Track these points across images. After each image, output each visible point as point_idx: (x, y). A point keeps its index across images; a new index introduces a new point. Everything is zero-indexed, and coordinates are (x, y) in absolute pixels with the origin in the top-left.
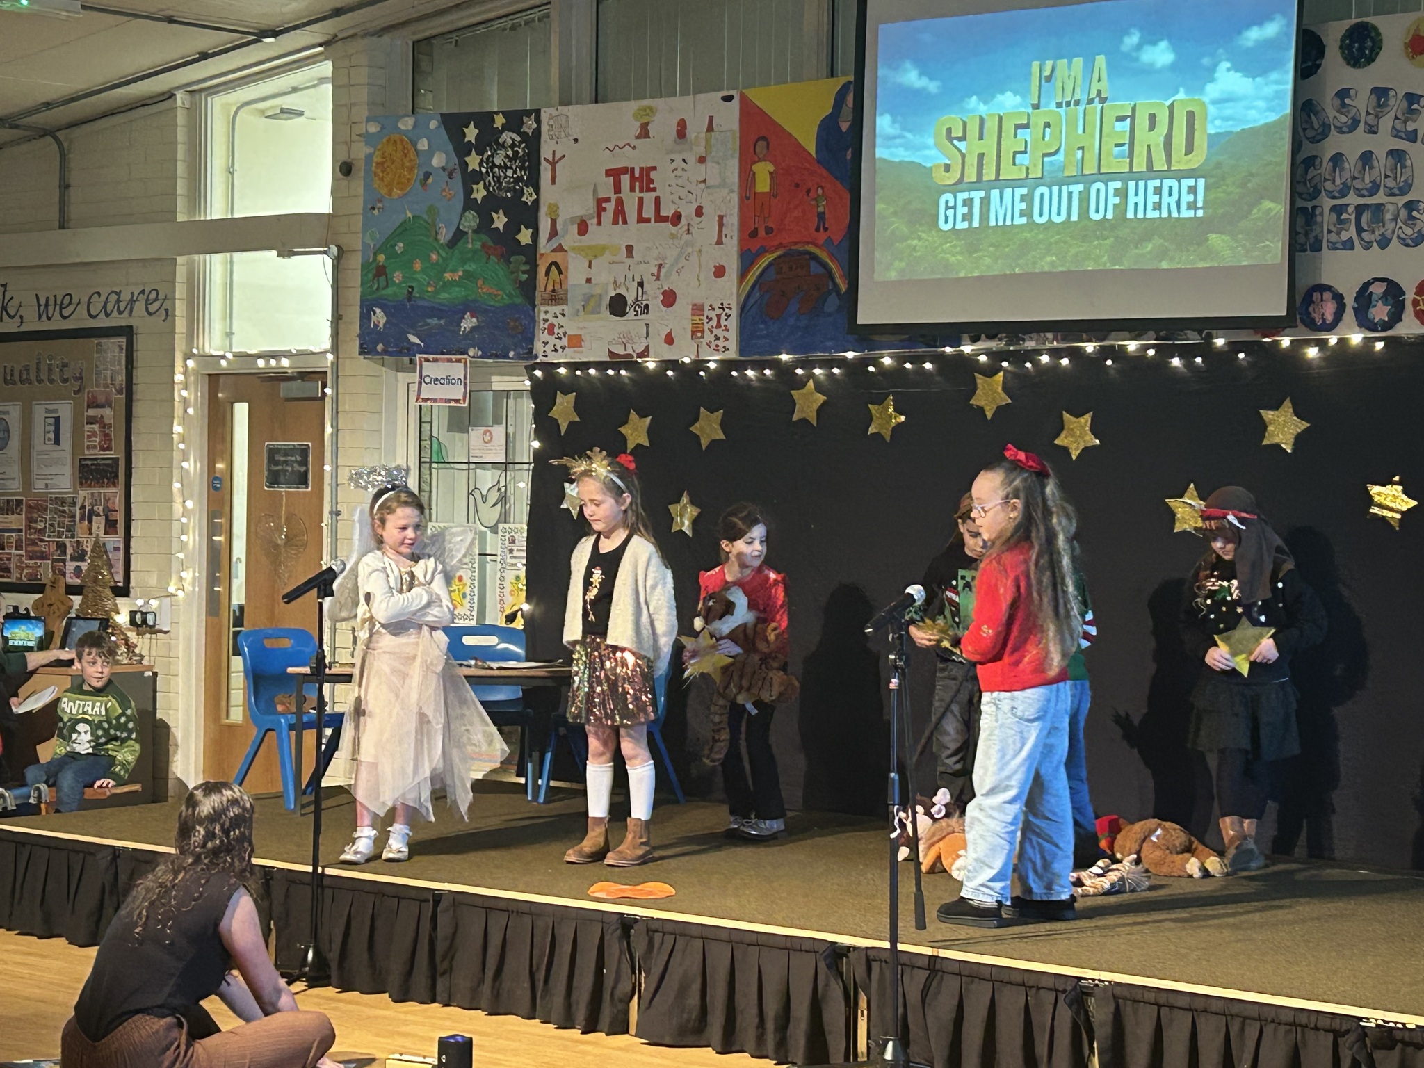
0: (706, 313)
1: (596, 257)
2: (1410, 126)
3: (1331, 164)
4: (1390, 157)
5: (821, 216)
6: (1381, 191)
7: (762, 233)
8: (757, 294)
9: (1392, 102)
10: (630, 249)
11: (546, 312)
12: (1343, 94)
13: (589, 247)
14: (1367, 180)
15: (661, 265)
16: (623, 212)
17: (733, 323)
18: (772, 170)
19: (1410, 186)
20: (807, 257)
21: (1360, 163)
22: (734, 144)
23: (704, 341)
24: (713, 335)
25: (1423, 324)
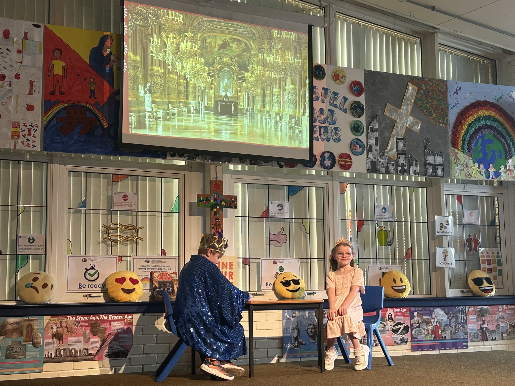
0: (21, 127)
2: (335, 103)
4: (329, 112)
5: (93, 92)
6: (327, 122)
7: (58, 93)
9: (329, 93)
14: (322, 118)
17: (38, 134)
18: (63, 65)
19: (336, 122)
20: (85, 109)
21: (320, 111)
22: (41, 48)
23: (20, 141)
24: (26, 138)
25: (342, 168)
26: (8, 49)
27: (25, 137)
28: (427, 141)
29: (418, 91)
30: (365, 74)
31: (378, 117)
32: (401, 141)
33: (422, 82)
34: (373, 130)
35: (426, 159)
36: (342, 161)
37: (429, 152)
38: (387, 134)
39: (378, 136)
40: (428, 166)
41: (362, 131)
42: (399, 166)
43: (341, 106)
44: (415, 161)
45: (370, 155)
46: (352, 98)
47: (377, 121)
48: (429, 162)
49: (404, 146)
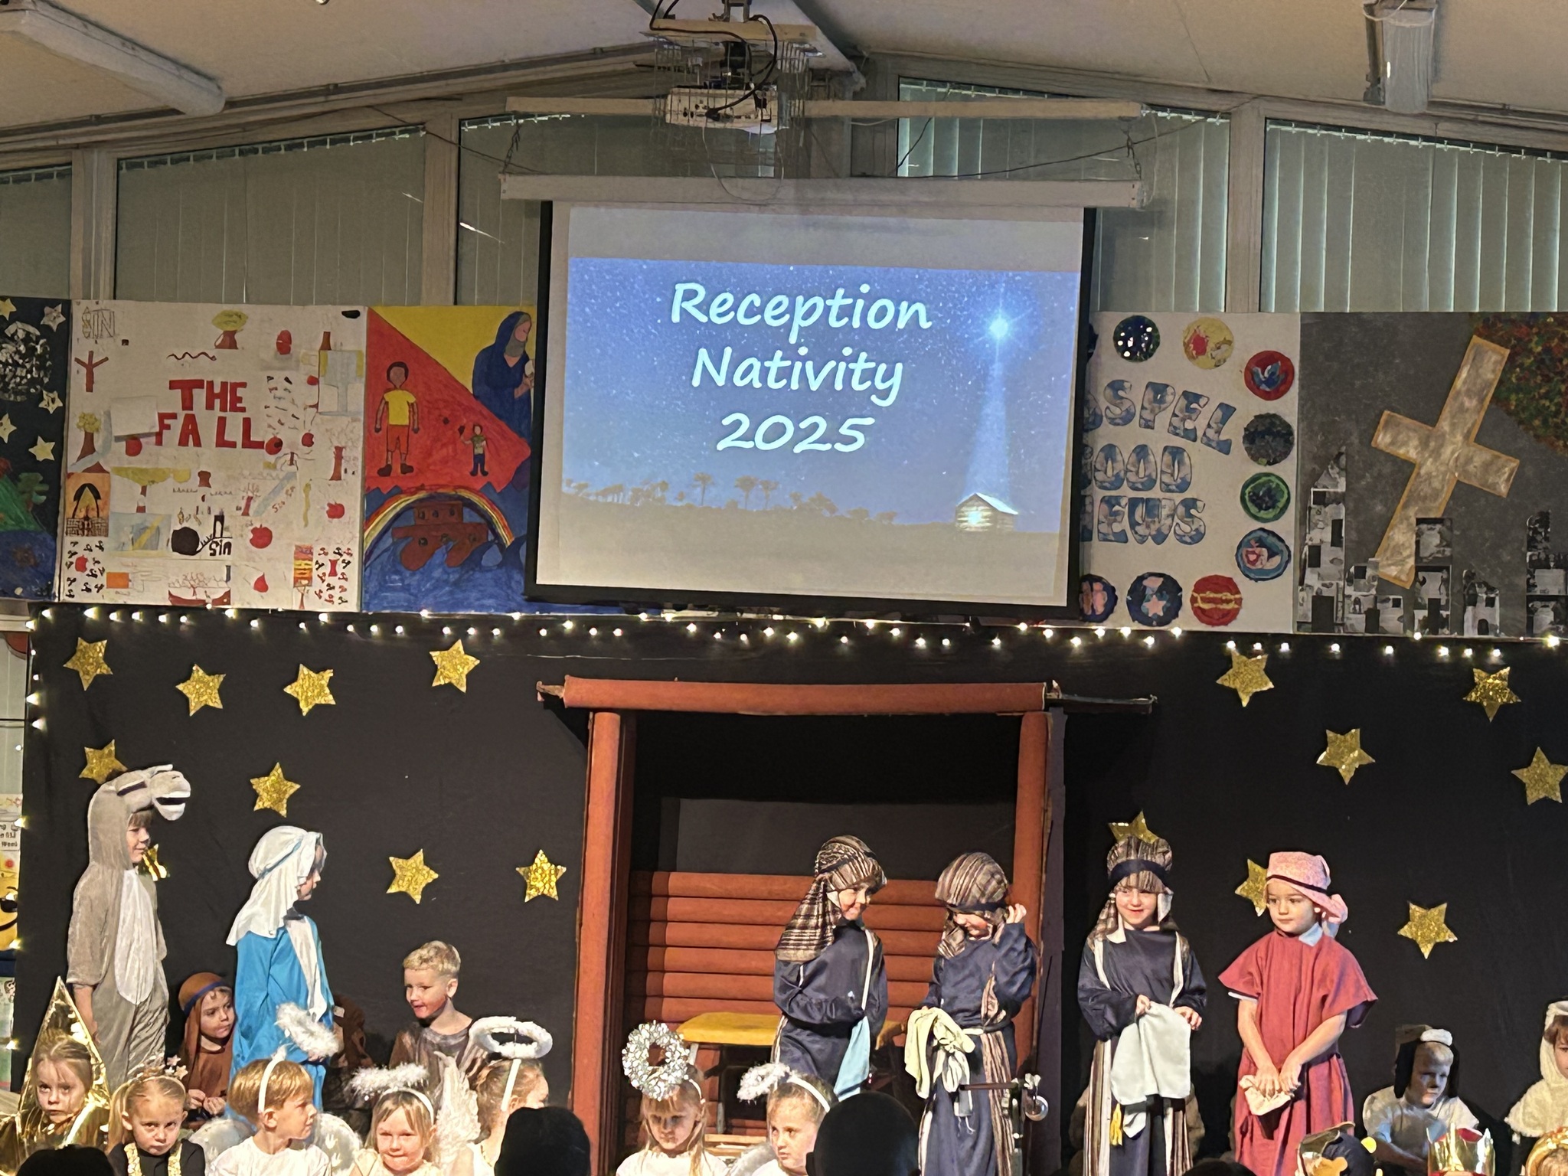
0: (316, 557)
1: (153, 482)
2: (1189, 425)
3: (1102, 455)
4: (1167, 454)
5: (480, 459)
6: (1157, 486)
7: (397, 469)
8: (388, 541)
9: (1169, 398)
10: (205, 477)
11: (75, 543)
12: (1116, 386)
13: (142, 471)
14: (1142, 474)
15: (250, 499)
16: (195, 433)
17: (353, 572)
18: (411, 401)
19: (1188, 484)
20: (460, 502)
21: (1134, 455)
22: (359, 367)
23: (312, 590)
24: (326, 583)
25: (1202, 621)
26: (287, 380)
27: (323, 581)
28: (1537, 522)
29: (1511, 358)
30: (1303, 326)
31: (1343, 460)
32: (1431, 529)
33: (1531, 327)
34: (1321, 499)
35: (1531, 581)
36: (1204, 600)
37: (1547, 556)
38: (1379, 508)
39: (1343, 516)
40: (1538, 604)
41: (1280, 505)
42: (1421, 607)
43: (1211, 433)
44: (1485, 589)
45: (1311, 578)
46: (1251, 406)
47: (1342, 469)
48: (1544, 591)
49: (1445, 542)
